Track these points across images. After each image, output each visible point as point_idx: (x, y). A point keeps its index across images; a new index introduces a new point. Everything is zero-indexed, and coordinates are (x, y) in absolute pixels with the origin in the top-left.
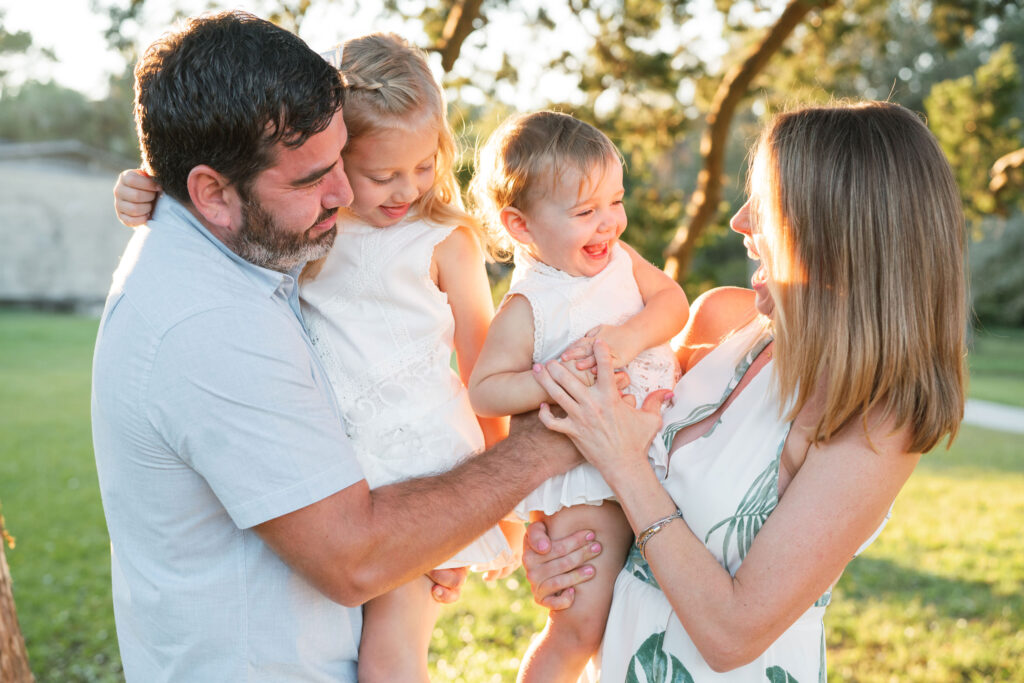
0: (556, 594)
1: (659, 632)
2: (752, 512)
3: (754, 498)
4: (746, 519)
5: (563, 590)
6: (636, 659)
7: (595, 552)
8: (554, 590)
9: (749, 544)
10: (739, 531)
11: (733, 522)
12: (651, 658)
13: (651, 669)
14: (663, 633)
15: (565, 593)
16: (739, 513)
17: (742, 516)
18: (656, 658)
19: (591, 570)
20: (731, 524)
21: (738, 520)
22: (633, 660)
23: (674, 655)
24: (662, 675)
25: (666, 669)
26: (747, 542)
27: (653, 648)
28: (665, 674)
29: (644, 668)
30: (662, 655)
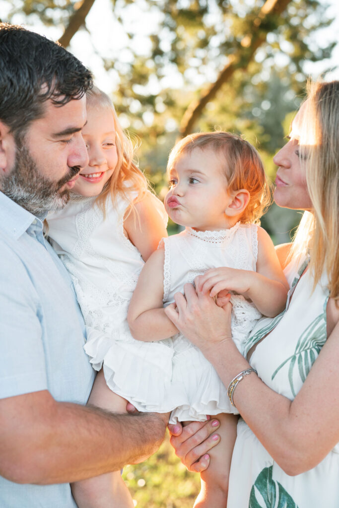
0: (198, 461)
1: (268, 466)
2: (306, 348)
3: (305, 339)
4: (303, 354)
5: (202, 456)
6: (255, 488)
7: (215, 426)
8: (195, 459)
9: (308, 371)
10: (299, 362)
11: (294, 358)
12: (266, 486)
13: (266, 493)
14: (271, 467)
15: (202, 459)
16: (297, 352)
17: (300, 352)
18: (268, 486)
19: (216, 437)
20: (292, 361)
21: (297, 356)
22: (253, 488)
23: (279, 482)
24: (273, 497)
25: (275, 492)
26: (306, 369)
27: (266, 478)
28: (275, 497)
29: (261, 494)
30: (272, 483)
